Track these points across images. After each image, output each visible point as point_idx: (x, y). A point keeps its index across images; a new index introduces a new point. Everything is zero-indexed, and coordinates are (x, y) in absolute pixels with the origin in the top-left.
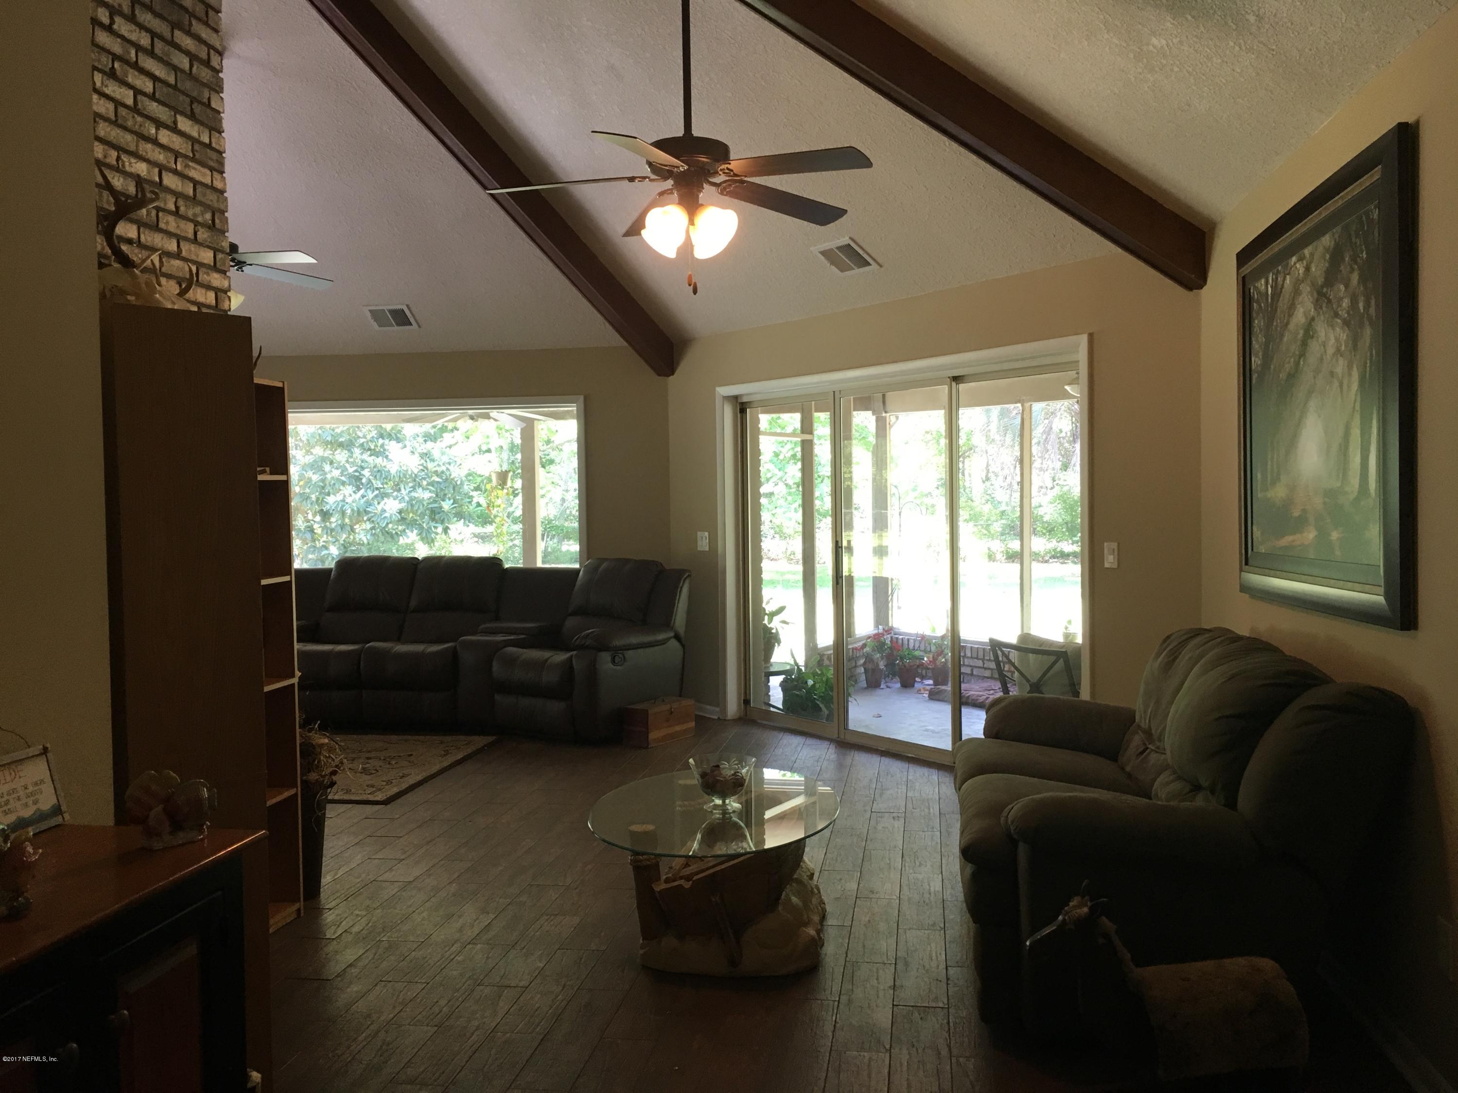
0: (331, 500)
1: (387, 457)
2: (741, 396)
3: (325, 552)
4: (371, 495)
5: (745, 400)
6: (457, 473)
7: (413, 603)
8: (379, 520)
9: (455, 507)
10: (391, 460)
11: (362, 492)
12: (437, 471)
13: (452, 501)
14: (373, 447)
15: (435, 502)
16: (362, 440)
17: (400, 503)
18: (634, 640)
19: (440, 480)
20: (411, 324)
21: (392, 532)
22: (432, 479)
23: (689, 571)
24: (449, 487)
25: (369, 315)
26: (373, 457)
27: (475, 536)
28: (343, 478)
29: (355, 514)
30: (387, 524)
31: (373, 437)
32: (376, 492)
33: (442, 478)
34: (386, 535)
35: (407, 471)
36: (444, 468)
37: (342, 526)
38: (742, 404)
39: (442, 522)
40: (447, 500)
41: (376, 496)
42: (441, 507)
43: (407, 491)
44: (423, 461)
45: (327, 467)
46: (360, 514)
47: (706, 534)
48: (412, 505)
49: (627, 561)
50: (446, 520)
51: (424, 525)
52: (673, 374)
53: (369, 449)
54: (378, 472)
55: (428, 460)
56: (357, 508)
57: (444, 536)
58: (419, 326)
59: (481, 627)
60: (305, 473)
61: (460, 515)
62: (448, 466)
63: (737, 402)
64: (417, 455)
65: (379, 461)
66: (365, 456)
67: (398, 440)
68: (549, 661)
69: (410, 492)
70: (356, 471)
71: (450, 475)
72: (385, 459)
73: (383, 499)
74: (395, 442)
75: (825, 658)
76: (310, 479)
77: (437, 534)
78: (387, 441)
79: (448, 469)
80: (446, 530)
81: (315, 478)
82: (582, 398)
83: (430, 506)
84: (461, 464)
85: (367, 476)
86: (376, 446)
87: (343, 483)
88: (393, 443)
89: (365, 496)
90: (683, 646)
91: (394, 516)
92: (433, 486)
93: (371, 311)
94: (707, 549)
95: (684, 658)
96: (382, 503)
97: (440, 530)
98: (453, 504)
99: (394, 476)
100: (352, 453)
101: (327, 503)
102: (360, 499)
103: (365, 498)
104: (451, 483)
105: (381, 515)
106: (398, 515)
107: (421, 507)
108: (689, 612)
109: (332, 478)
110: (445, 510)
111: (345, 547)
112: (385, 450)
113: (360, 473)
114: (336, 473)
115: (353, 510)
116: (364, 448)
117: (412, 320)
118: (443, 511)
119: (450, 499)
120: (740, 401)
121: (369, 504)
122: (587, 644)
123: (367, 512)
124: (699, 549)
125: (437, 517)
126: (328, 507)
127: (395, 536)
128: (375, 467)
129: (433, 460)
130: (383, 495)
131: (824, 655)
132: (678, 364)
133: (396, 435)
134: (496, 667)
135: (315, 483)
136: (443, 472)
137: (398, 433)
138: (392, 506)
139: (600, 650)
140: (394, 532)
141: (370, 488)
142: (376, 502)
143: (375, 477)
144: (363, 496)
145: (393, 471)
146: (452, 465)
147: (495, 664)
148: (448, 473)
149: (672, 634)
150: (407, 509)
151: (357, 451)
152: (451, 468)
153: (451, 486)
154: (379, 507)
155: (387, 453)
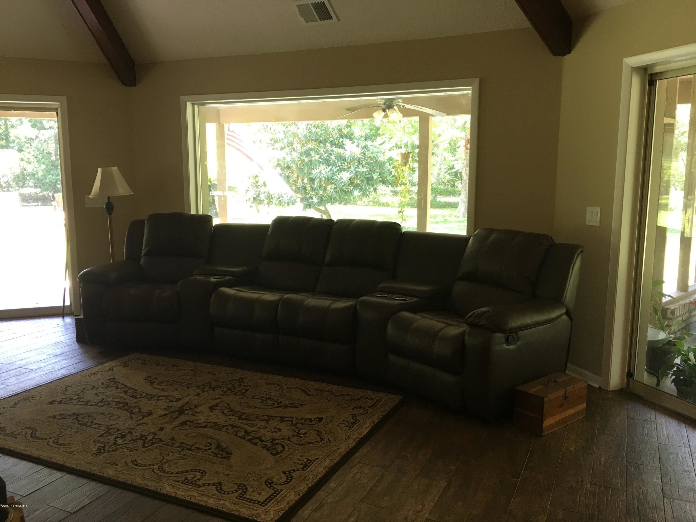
0: (314, 172)
1: (344, 148)
2: (653, 65)
3: (311, 200)
4: (335, 170)
5: (658, 69)
6: (382, 158)
7: (327, 258)
8: (339, 183)
9: (380, 177)
10: (346, 150)
11: (330, 167)
12: (371, 156)
13: (378, 173)
14: (337, 143)
15: (369, 174)
16: (332, 139)
17: (350, 174)
18: (528, 320)
19: (372, 162)
20: (331, 18)
21: (345, 191)
22: (368, 161)
23: (582, 247)
24: (377, 166)
25: (297, 10)
26: (337, 148)
27: (392, 192)
28: (320, 160)
29: (327, 180)
30: (343, 186)
31: (337, 137)
32: (338, 168)
33: (373, 161)
34: (342, 192)
35: (354, 156)
36: (375, 155)
37: (320, 187)
38: (651, 75)
39: (373, 185)
40: (376, 173)
41: (338, 170)
42: (373, 177)
43: (354, 167)
44: (363, 151)
45: (313, 153)
46: (329, 180)
47: (599, 209)
48: (357, 176)
49: (518, 233)
50: (375, 184)
51: (363, 187)
52: (569, 53)
53: (335, 144)
54: (340, 157)
55: (366, 150)
56: (327, 176)
57: (373, 193)
58: (339, 20)
59: (380, 286)
60: (301, 157)
61: (384, 182)
62: (377, 154)
63: (646, 73)
64: (360, 147)
65: (340, 150)
66: (333, 148)
67: (351, 139)
68: (441, 333)
69: (356, 168)
70: (327, 156)
71: (378, 158)
72: (343, 150)
73: (341, 172)
74: (349, 140)
75: (669, 312)
76: (304, 160)
77: (370, 192)
78: (344, 139)
79: (377, 155)
80: (375, 190)
81: (306, 160)
82: (477, 80)
83: (366, 176)
84: (384, 153)
85: (333, 159)
86: (339, 143)
87: (320, 162)
88: (348, 140)
89: (332, 170)
90: (571, 319)
91: (346, 182)
92: (368, 165)
93: (298, 6)
94: (598, 224)
95: (571, 333)
96: (341, 174)
97: (372, 189)
98: (379, 175)
99: (347, 159)
100: (326, 146)
101: (312, 173)
102: (329, 171)
103: (332, 171)
104: (378, 163)
105: (340, 180)
106: (348, 180)
107: (361, 177)
108: (580, 287)
109: (315, 160)
110: (375, 179)
111: (321, 198)
112: (343, 144)
113: (330, 157)
114: (317, 157)
115: (325, 178)
116: (332, 143)
117: (331, 13)
118: (374, 179)
119: (377, 173)
120: (649, 72)
121: (333, 174)
122: (481, 323)
123: (333, 179)
124: (587, 223)
125: (370, 182)
126: (313, 175)
127: (347, 193)
128: (337, 154)
129: (369, 151)
130: (340, 170)
131: (667, 309)
132: (576, 42)
133: (350, 136)
134: (390, 329)
135: (306, 163)
136: (374, 157)
137: (351, 135)
138: (345, 176)
139: (495, 332)
140: (347, 190)
141: (335, 165)
142: (337, 174)
143: (338, 160)
144: (331, 170)
145: (347, 156)
146: (379, 153)
147: (389, 326)
148: (377, 158)
149: (564, 311)
150: (354, 178)
151: (328, 145)
152: (379, 155)
153: (378, 165)
154: (339, 176)
155: (344, 146)
